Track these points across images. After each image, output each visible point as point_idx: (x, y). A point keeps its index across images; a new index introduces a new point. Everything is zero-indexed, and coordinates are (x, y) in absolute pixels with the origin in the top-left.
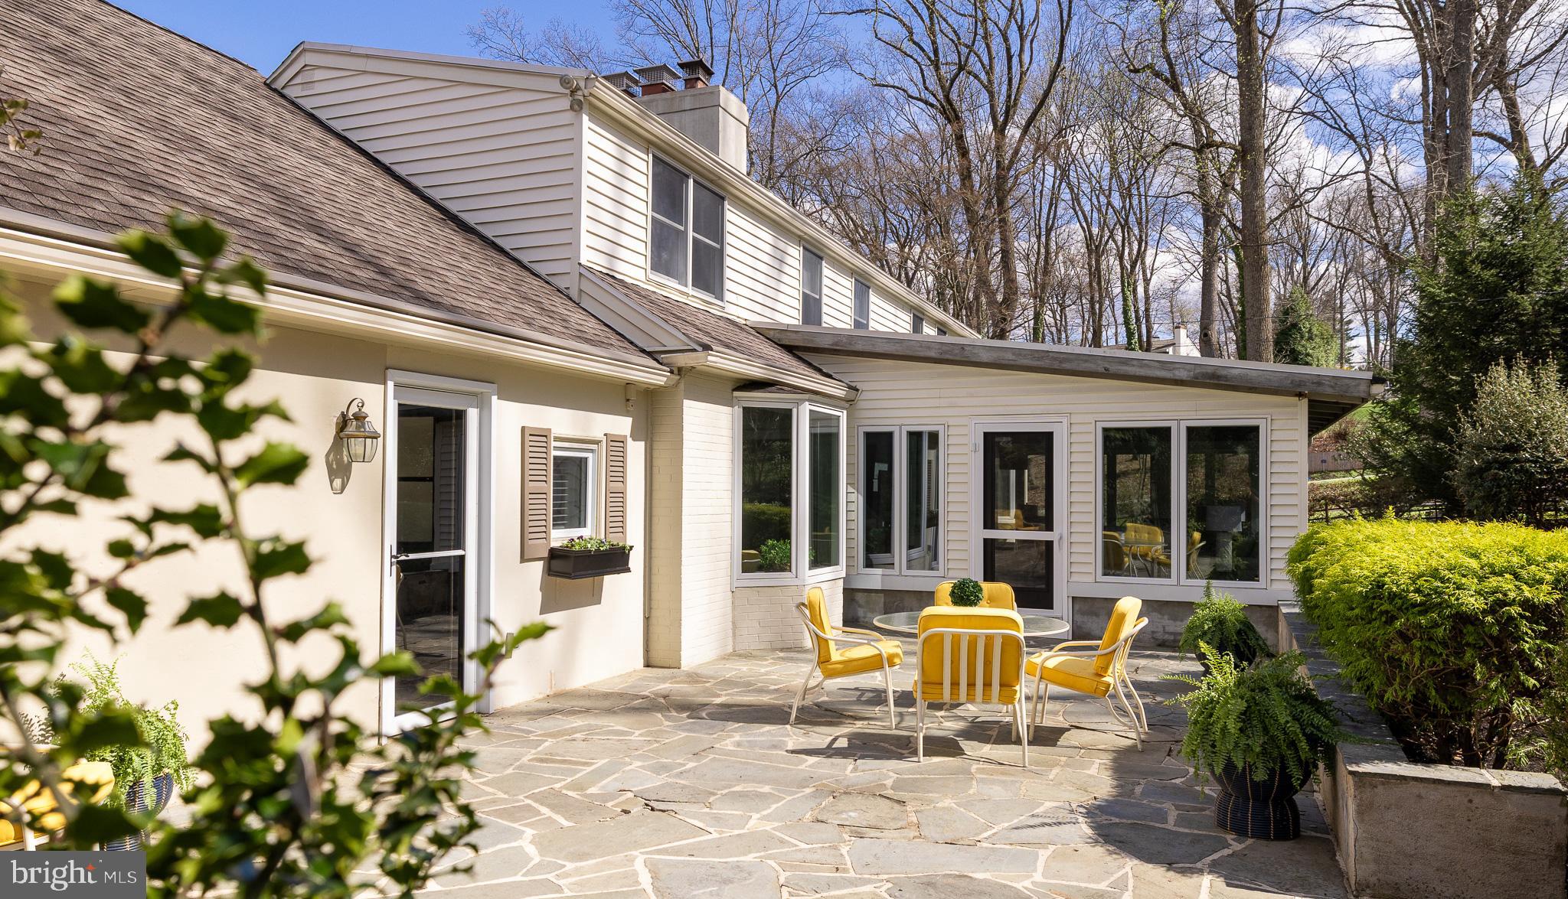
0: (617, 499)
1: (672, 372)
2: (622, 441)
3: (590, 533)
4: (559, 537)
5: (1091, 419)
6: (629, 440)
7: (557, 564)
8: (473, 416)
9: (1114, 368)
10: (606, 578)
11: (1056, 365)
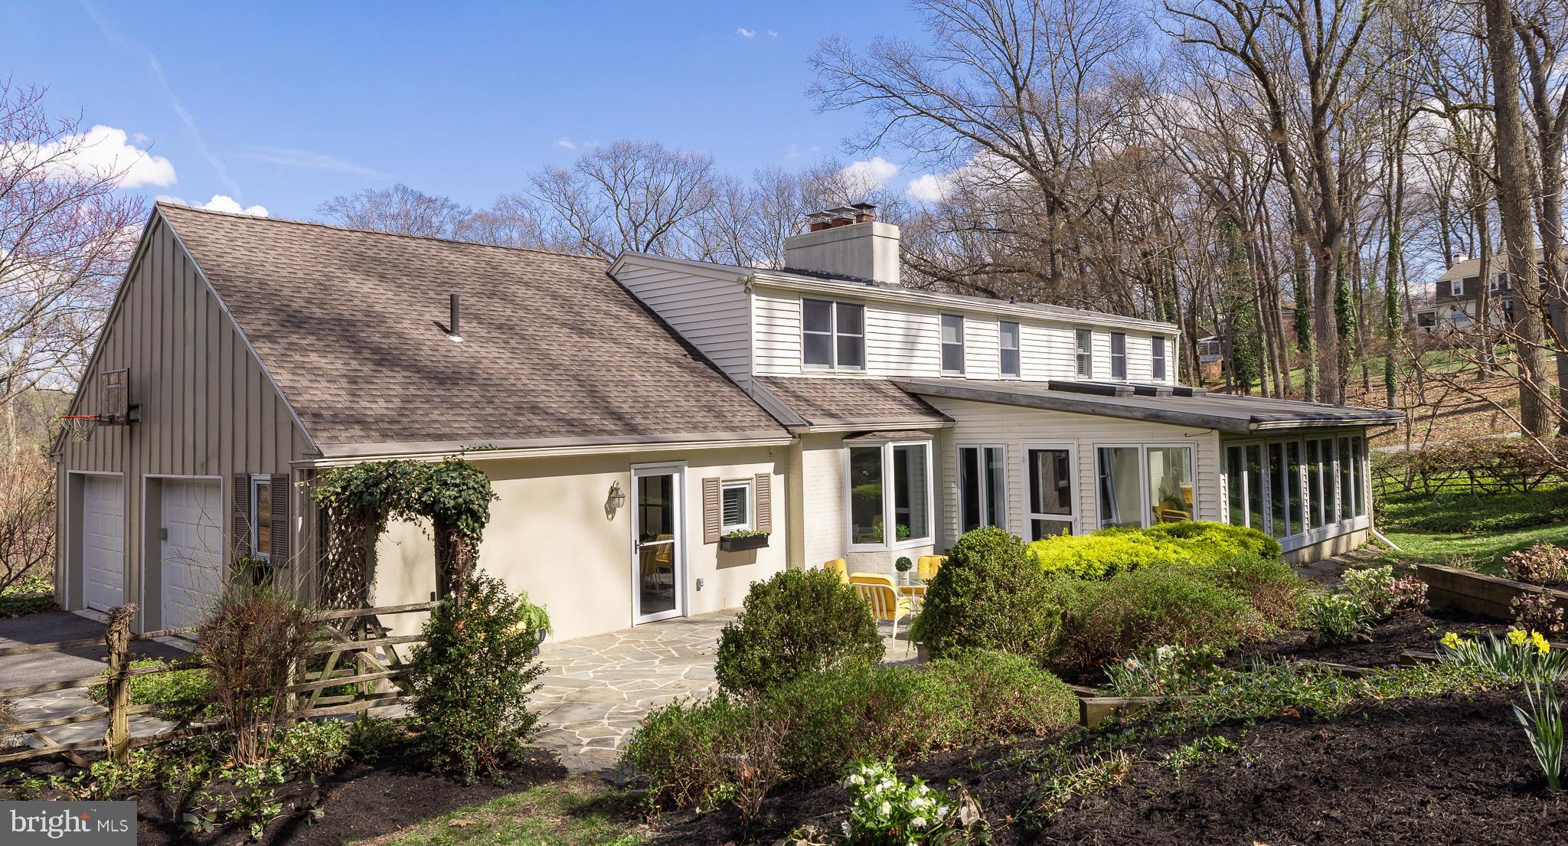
0: (764, 508)
1: (794, 437)
2: (768, 476)
3: (748, 527)
4: (727, 530)
5: (1090, 441)
6: (773, 476)
7: (727, 545)
8: (676, 477)
9: (1098, 410)
10: (759, 550)
11: (1064, 407)
